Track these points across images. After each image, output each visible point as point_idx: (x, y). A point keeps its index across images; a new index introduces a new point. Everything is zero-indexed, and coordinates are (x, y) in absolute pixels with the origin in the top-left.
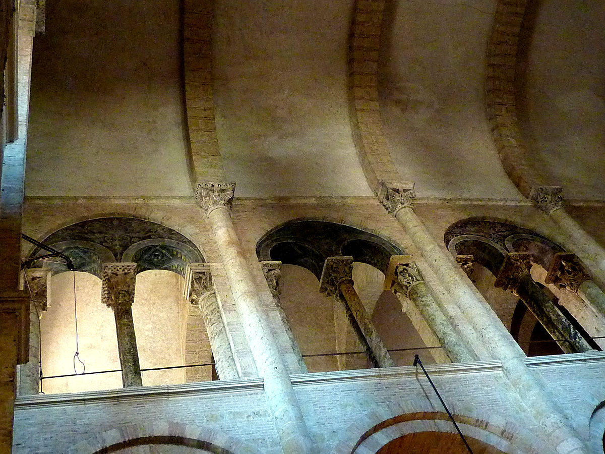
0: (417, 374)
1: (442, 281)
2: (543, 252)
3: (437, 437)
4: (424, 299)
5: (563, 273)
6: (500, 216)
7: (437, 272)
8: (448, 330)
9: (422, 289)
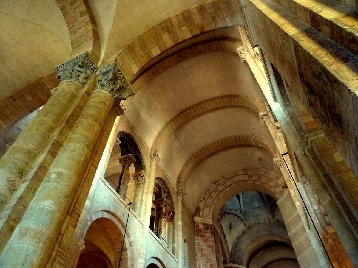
0: (126, 207)
1: (148, 189)
2: (169, 205)
3: (116, 227)
4: (140, 189)
5: (169, 215)
6: (169, 187)
7: (149, 185)
8: (139, 203)
9: (142, 186)
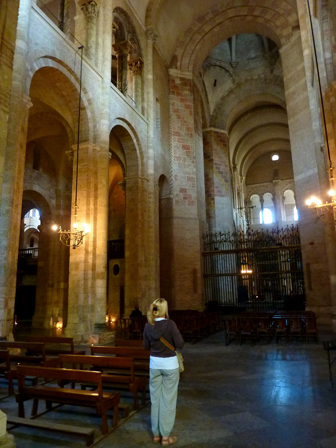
0: (77, 52)
1: (104, 26)
2: (135, 51)
3: (67, 80)
4: (93, 25)
5: (135, 65)
6: (134, 23)
7: (105, 20)
8: (94, 46)
9: (95, 21)
